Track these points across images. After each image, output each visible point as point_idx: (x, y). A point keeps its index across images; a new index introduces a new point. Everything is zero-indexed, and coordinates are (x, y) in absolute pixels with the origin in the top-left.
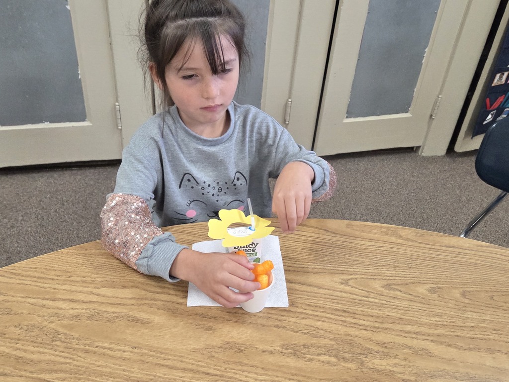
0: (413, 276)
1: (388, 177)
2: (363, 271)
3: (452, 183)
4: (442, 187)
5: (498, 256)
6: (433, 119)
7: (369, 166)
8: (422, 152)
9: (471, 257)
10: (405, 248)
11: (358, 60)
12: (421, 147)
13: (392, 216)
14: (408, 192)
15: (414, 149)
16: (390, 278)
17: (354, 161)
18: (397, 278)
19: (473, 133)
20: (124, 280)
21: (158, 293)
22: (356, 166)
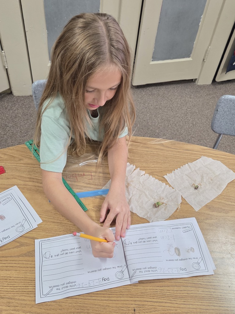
0: (166, 167)
1: (176, 99)
2: (140, 165)
3: (213, 102)
4: (206, 104)
5: (211, 155)
6: (205, 62)
7: (166, 92)
8: (198, 82)
9: (197, 156)
10: (164, 152)
11: (159, 23)
12: (197, 79)
13: (176, 123)
14: (186, 108)
15: (194, 80)
16: (154, 169)
17: (157, 88)
18: (157, 169)
19: (227, 70)
20: (8, 175)
21: (27, 182)
22: (158, 91)
